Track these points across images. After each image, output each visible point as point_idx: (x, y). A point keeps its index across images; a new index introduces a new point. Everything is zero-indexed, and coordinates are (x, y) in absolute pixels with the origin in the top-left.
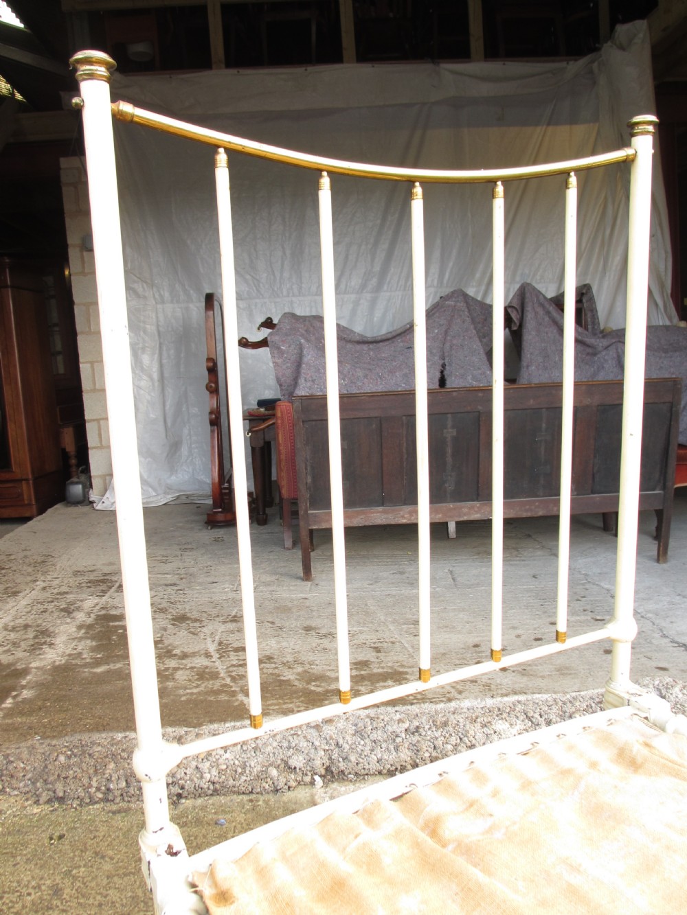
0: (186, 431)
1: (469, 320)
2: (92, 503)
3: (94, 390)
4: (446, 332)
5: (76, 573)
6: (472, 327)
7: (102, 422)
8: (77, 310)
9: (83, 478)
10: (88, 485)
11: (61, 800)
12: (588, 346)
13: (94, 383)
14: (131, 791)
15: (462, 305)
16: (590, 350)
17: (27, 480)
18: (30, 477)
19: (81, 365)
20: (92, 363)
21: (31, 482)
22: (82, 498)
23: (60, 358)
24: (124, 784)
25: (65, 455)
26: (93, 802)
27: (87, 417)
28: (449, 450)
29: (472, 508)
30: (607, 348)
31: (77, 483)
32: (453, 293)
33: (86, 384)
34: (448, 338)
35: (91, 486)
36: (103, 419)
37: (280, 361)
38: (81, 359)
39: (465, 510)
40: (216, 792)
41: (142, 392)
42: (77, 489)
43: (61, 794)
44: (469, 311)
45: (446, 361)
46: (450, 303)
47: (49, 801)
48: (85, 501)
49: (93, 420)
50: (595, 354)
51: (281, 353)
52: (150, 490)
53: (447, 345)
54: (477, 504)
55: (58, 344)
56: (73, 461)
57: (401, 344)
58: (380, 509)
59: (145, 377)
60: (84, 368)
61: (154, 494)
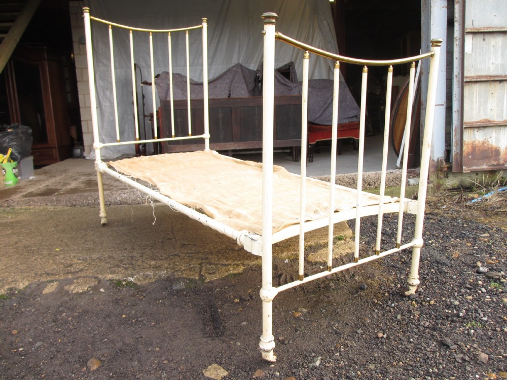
0: (126, 126)
1: (242, 76)
2: (84, 157)
3: (85, 107)
4: (232, 81)
5: (78, 173)
6: (243, 79)
7: (89, 122)
8: (77, 71)
9: (80, 147)
10: (83, 150)
11: (75, 206)
12: (289, 87)
13: (85, 104)
14: (96, 203)
15: (239, 70)
16: (289, 88)
17: (55, 148)
18: (57, 146)
19: (79, 96)
20: (84, 95)
21: (57, 149)
22: (80, 155)
23: (69, 95)
24: (93, 201)
25: (72, 139)
26: (84, 206)
27: (82, 119)
28: (221, 122)
29: (230, 145)
30: (295, 87)
31: (78, 148)
32: (236, 65)
33: (81, 104)
34: (233, 83)
35: (84, 150)
36: (89, 120)
37: (160, 90)
38: (79, 93)
39: (228, 146)
40: (121, 204)
41: (106, 108)
42: (78, 151)
43: (74, 204)
44: (243, 72)
45: (231, 93)
46: (235, 69)
47: (71, 206)
48: (82, 157)
49: (85, 121)
50: (291, 90)
51: (161, 87)
52: (110, 152)
53: (232, 87)
54: (232, 143)
55: (68, 88)
56: (76, 142)
57: (212, 86)
58: (195, 145)
59: (108, 102)
60: (81, 97)
61: (112, 153)
